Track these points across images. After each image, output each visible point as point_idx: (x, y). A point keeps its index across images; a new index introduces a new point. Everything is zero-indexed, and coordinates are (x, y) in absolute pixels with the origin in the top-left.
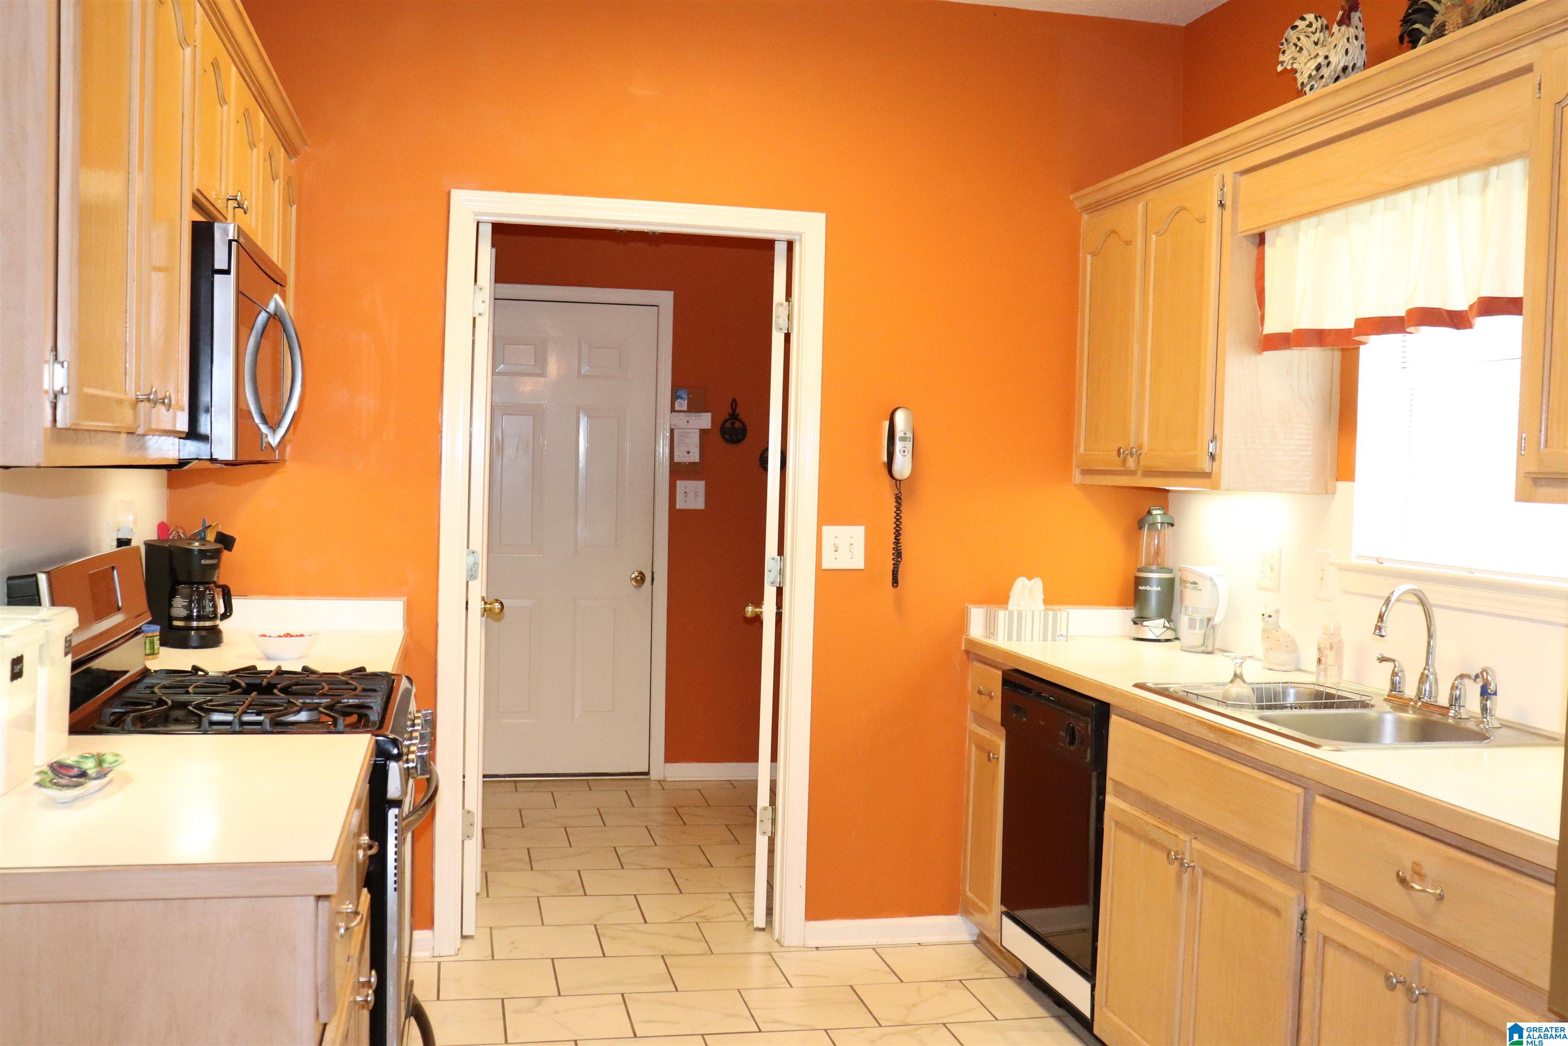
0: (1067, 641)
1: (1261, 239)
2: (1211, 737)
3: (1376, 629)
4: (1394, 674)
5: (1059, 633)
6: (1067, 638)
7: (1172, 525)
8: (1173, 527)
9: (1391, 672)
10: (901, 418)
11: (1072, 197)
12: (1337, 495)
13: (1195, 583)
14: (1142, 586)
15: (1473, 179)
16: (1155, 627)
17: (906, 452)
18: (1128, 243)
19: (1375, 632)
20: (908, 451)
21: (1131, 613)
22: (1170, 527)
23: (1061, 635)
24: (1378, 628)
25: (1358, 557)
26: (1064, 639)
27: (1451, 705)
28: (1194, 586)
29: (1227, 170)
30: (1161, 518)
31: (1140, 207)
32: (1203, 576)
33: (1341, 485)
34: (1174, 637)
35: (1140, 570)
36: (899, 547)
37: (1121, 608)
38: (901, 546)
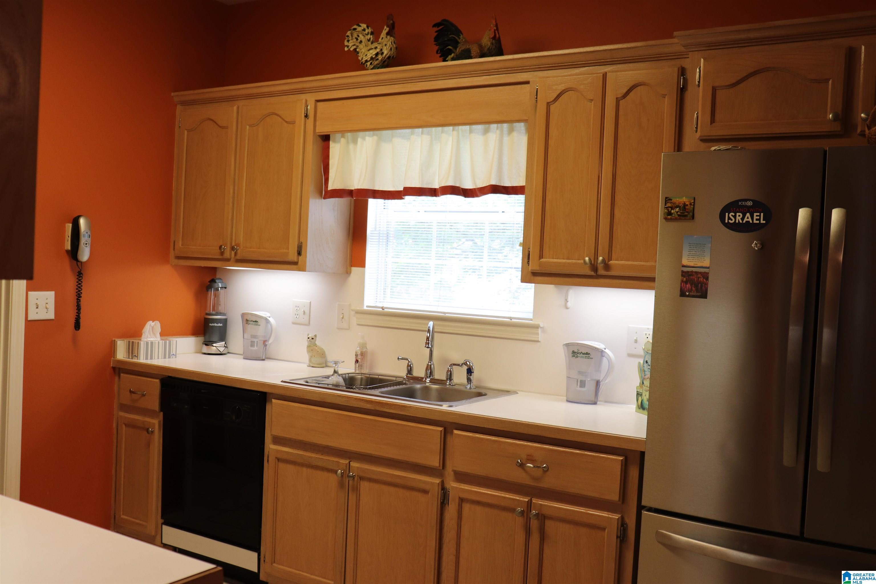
0: (176, 357)
1: (326, 138)
2: (368, 406)
3: (426, 345)
4: (409, 366)
5: (172, 353)
6: (176, 356)
7: (226, 288)
8: (226, 289)
9: (407, 365)
10: (82, 222)
11: (172, 94)
12: (352, 274)
13: (256, 321)
14: (212, 323)
15: (479, 128)
16: (219, 346)
17: (86, 242)
18: (225, 128)
19: (426, 346)
20: (89, 244)
21: (201, 339)
22: (225, 289)
23: (173, 355)
24: (427, 344)
25: (367, 306)
26: (174, 357)
27: (447, 379)
28: (256, 323)
29: (311, 98)
30: (221, 285)
31: (235, 108)
32: (261, 317)
33: (354, 269)
34: (227, 352)
35: (207, 314)
36: (79, 304)
37: (193, 336)
38: (80, 304)
